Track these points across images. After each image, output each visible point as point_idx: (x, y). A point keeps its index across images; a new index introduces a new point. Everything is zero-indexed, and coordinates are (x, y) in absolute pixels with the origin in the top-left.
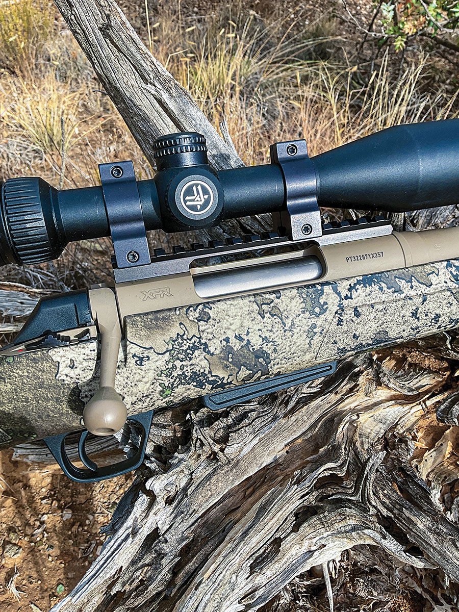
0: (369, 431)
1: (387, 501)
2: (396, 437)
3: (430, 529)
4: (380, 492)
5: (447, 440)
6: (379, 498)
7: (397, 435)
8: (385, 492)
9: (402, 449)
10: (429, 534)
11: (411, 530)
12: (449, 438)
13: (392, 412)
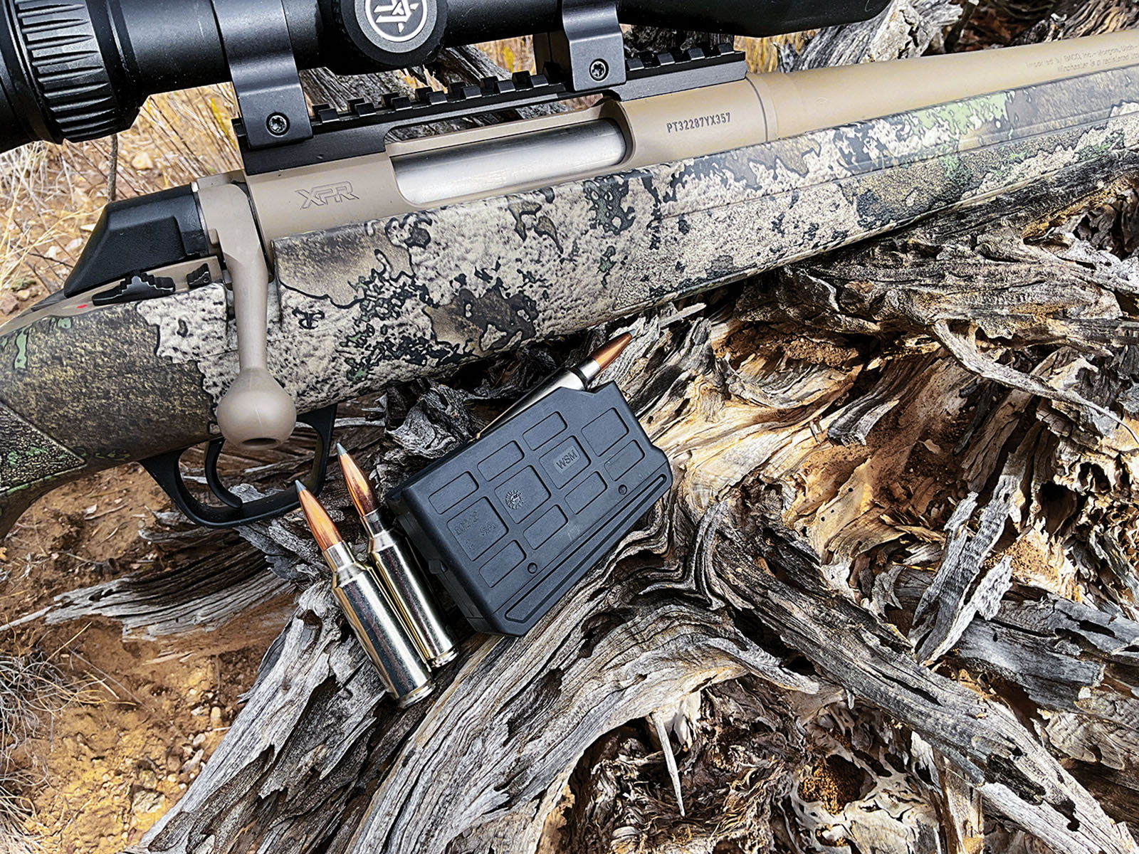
0: (713, 477)
1: (742, 585)
2: (762, 483)
3: (815, 619)
4: (729, 570)
5: (860, 481)
6: (727, 582)
7: (764, 480)
8: (739, 570)
9: (771, 499)
10: (813, 626)
11: (784, 625)
12: (865, 478)
13: (758, 445)
